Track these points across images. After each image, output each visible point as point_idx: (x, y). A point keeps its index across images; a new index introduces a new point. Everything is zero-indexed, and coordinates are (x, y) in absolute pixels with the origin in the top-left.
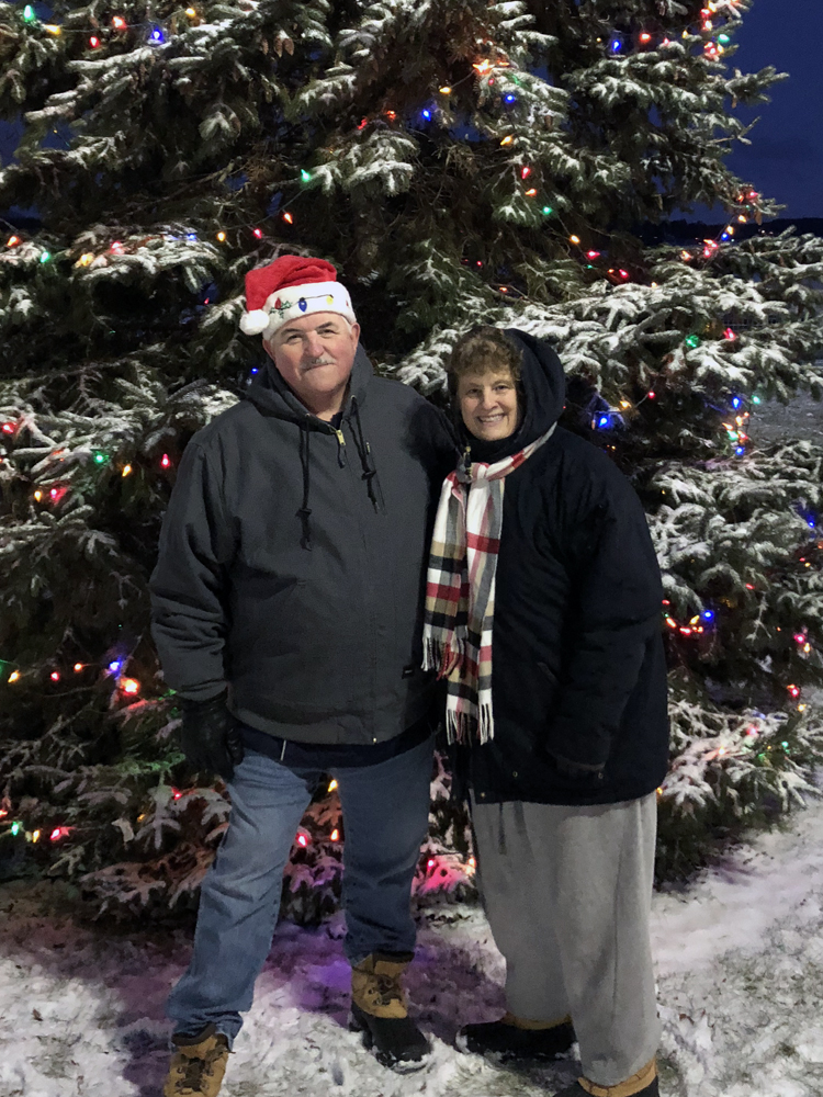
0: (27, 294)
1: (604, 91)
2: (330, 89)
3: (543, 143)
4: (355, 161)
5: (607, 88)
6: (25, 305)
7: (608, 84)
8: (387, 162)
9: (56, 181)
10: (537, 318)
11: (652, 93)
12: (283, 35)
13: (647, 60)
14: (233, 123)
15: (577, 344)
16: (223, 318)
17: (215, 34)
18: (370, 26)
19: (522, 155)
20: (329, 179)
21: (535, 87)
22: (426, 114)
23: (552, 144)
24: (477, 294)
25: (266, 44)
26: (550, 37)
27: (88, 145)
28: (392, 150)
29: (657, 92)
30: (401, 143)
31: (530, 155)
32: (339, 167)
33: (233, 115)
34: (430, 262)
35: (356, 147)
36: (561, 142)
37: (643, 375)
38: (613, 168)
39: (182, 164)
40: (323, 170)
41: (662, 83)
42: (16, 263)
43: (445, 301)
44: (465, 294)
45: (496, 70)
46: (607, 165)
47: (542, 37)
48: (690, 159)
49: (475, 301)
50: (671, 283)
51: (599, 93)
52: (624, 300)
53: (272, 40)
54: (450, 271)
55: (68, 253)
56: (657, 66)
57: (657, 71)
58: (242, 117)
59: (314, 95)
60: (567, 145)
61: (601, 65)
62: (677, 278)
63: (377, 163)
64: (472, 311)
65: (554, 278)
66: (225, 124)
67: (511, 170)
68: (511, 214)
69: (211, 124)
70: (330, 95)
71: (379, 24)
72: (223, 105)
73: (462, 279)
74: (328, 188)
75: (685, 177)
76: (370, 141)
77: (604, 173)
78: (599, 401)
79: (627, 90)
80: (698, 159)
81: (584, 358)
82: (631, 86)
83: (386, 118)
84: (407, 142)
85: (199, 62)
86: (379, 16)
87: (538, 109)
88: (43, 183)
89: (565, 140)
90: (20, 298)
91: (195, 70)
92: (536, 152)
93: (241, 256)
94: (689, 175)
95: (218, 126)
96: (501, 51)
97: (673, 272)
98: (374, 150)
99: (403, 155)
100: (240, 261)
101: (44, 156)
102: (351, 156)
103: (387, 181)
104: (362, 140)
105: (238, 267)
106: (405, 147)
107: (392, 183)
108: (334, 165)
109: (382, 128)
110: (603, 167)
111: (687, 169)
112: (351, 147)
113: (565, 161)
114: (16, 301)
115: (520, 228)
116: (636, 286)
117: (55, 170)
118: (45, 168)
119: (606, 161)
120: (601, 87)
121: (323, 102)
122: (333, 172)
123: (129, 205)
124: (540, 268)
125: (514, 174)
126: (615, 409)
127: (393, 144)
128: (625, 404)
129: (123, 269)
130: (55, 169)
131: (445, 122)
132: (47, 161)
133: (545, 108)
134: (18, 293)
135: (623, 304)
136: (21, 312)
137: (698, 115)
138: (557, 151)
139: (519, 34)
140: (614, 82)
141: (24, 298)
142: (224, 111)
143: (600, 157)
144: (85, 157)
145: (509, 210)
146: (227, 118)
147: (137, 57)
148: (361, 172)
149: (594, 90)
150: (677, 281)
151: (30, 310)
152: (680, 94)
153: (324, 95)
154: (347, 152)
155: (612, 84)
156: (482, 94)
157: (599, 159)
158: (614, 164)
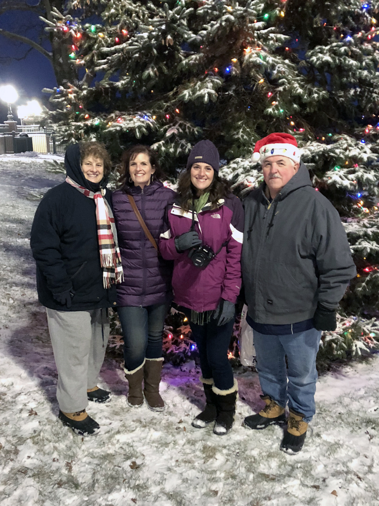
2: (194, 59)
3: (293, 82)
4: (198, 89)
12: (169, 37)
13: (337, 46)
14: (155, 73)
18: (202, 33)
19: (283, 87)
20: (187, 95)
22: (228, 69)
25: (163, 41)
27: (124, 80)
28: (211, 84)
29: (340, 60)
30: (216, 82)
31: (287, 87)
32: (192, 91)
33: (155, 69)
34: (241, 130)
35: (199, 83)
36: (300, 82)
37: (314, 181)
38: (321, 94)
40: (186, 92)
41: (343, 56)
43: (245, 146)
46: (318, 92)
47: (283, 37)
53: (165, 39)
54: (249, 134)
56: (341, 49)
57: (340, 51)
58: (159, 70)
59: (188, 61)
60: (302, 83)
63: (204, 90)
67: (277, 93)
68: (271, 112)
69: (146, 72)
70: (193, 61)
71: (205, 32)
72: (153, 66)
73: (253, 138)
74: (186, 99)
76: (205, 80)
77: (316, 95)
82: (327, 58)
83: (214, 71)
84: (218, 81)
85: (137, 48)
86: (206, 29)
88: (104, 95)
89: (302, 81)
90: (92, 137)
92: (289, 85)
98: (205, 84)
99: (215, 87)
101: (107, 84)
102: (197, 86)
103: (205, 97)
104: (201, 80)
107: (206, 99)
108: (190, 90)
109: (211, 75)
110: (316, 93)
112: (197, 83)
113: (297, 90)
114: (91, 139)
117: (110, 89)
118: (106, 89)
119: (318, 90)
121: (190, 64)
122: (189, 93)
123: (137, 104)
125: (278, 95)
127: (212, 82)
129: (118, 128)
131: (234, 73)
132: (107, 86)
134: (92, 136)
137: (360, 71)
139: (272, 35)
140: (320, 55)
141: (94, 137)
142: (153, 68)
143: (316, 88)
145: (270, 110)
146: (153, 70)
147: (122, 46)
149: (311, 59)
152: (349, 61)
153: (191, 62)
154: (195, 85)
155: (319, 57)
156: (245, 62)
157: (315, 89)
158: (321, 92)
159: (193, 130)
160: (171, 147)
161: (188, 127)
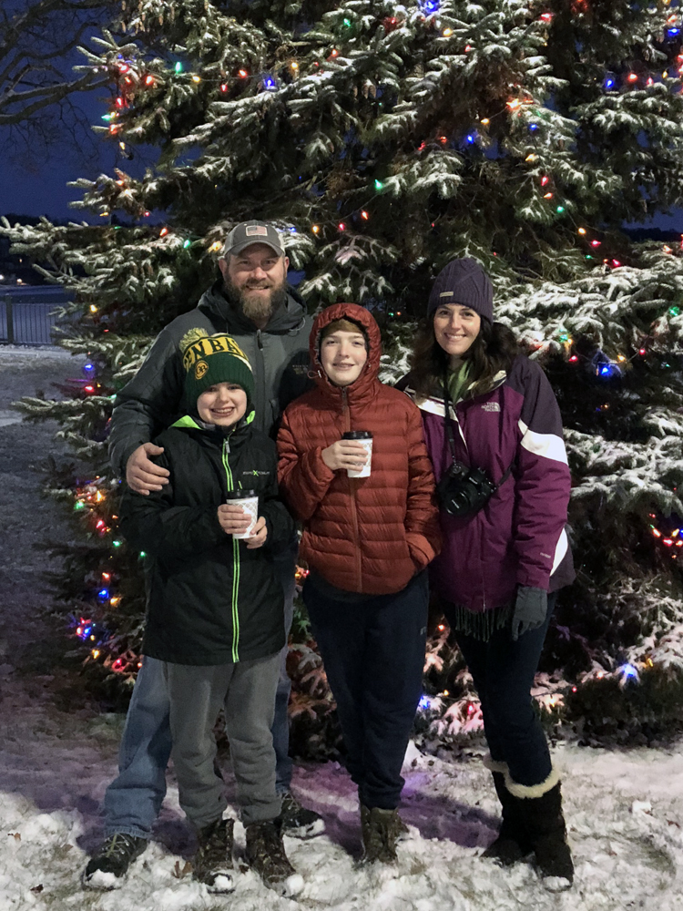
0: (170, 271)
1: (604, 120)
2: (398, 121)
3: (555, 160)
4: (416, 173)
5: (606, 118)
6: (169, 280)
7: (607, 115)
8: (440, 174)
9: (190, 190)
10: (552, 291)
11: (642, 122)
12: (369, 83)
13: (637, 97)
14: (328, 146)
15: (585, 310)
16: (315, 289)
17: (319, 83)
18: (431, 76)
19: (538, 169)
20: (398, 186)
21: (553, 119)
22: (470, 139)
23: (562, 161)
24: (504, 275)
25: (356, 90)
26: (564, 81)
27: (211, 163)
28: (445, 166)
29: (645, 121)
30: (451, 161)
31: (545, 169)
32: (404, 177)
33: (329, 141)
34: (467, 249)
35: (418, 164)
36: (569, 160)
37: (636, 336)
38: (610, 180)
39: (287, 176)
40: (393, 180)
41: (650, 114)
42: (165, 249)
44: (494, 274)
45: (523, 107)
46: (605, 177)
47: (557, 81)
48: (670, 173)
49: (501, 279)
50: (657, 267)
51: (600, 122)
52: (621, 278)
53: (361, 86)
54: (483, 257)
55: (203, 241)
56: (645, 101)
57: (646, 105)
58: (334, 141)
59: (387, 126)
60: (574, 162)
61: (601, 100)
62: (661, 263)
63: (433, 175)
64: (500, 287)
65: (564, 263)
66: (323, 147)
67: (530, 180)
68: (530, 214)
69: (314, 146)
70: (399, 126)
71: (437, 74)
72: (321, 133)
73: (492, 263)
74: (397, 193)
75: (666, 187)
76: (427, 160)
77: (602, 183)
78: (601, 356)
79: (622, 120)
80: (677, 172)
81: (591, 321)
82: (625, 117)
83: (439, 142)
84: (455, 160)
85: (309, 102)
86: (438, 69)
87: (553, 135)
88: (181, 191)
89: (572, 158)
90: (165, 274)
91: (305, 109)
92: (549, 167)
93: (327, 244)
94: (669, 185)
95: (318, 148)
96: (527, 92)
97: (658, 259)
98: (431, 165)
99: (453, 169)
100: (327, 247)
101: (180, 171)
102: (414, 169)
103: (441, 188)
104: (421, 158)
105: (325, 252)
106: (454, 164)
107: (445, 189)
108: (401, 175)
109: (436, 149)
110: (602, 179)
111: (667, 181)
112: (414, 163)
113: (572, 174)
114: (163, 277)
115: (536, 225)
116: (630, 268)
118: (181, 179)
119: (604, 174)
120: (601, 117)
121: (394, 130)
122: (400, 182)
124: (552, 256)
125: (532, 183)
126: (612, 362)
127: (445, 161)
128: (622, 358)
130: (188, 180)
131: (484, 144)
132: (183, 174)
133: (559, 134)
134: (164, 271)
135: (621, 281)
136: (167, 285)
137: (678, 138)
138: (566, 166)
139: (540, 79)
140: (612, 113)
141: (168, 274)
142: (322, 138)
144: (208, 171)
145: (528, 211)
146: (324, 142)
147: (261, 100)
148: (421, 181)
149: (597, 119)
150: (662, 266)
151: (172, 284)
152: (663, 123)
153: (394, 126)
154: (411, 167)
155: (610, 116)
156: (513, 124)
157: (599, 172)
158: (610, 176)
159: (385, 251)
160: (345, 286)
161: (374, 245)
